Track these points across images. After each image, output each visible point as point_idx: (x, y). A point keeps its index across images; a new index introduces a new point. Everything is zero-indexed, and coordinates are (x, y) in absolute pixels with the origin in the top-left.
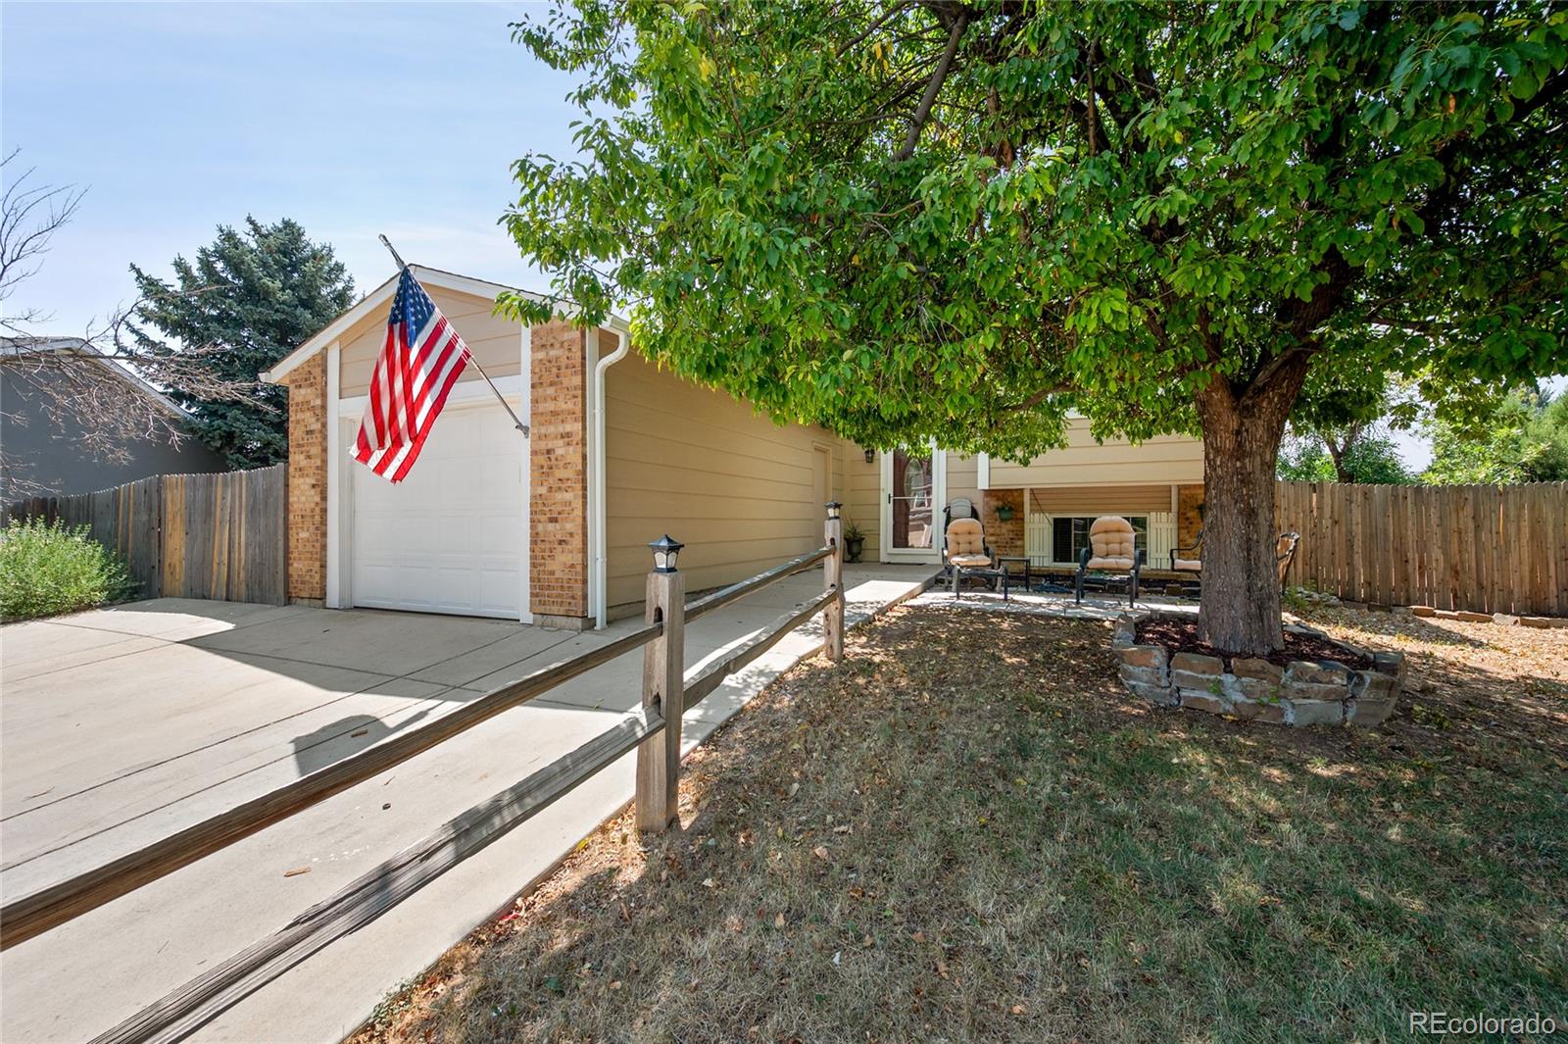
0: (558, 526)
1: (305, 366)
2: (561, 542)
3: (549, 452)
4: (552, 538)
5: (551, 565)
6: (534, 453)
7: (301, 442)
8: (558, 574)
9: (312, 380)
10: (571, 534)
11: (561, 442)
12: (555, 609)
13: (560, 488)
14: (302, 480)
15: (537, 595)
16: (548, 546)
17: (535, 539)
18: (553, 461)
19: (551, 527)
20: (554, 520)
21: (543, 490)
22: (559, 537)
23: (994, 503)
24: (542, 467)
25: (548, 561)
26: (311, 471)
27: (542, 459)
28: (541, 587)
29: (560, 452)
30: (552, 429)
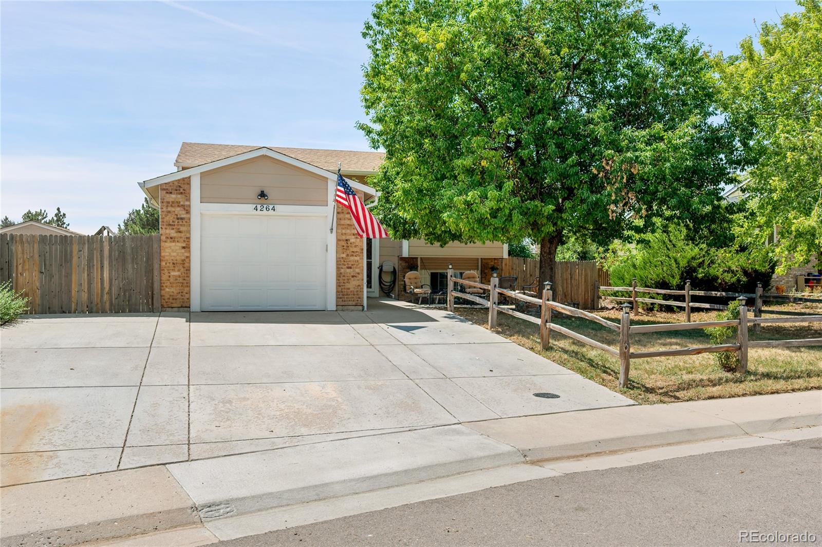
0: (352, 270)
1: (176, 183)
2: (353, 277)
3: (347, 240)
4: (348, 275)
5: (347, 286)
6: (338, 240)
7: (171, 223)
8: (351, 289)
9: (181, 191)
10: (358, 273)
11: (353, 237)
12: (350, 303)
13: (352, 255)
14: (174, 244)
15: (341, 298)
16: (346, 278)
17: (339, 275)
18: (349, 244)
19: (348, 270)
20: (348, 268)
21: (344, 256)
22: (352, 274)
23: (404, 264)
24: (343, 246)
25: (346, 284)
26: (182, 240)
27: (344, 243)
28: (342, 294)
29: (352, 241)
30: (348, 231)
